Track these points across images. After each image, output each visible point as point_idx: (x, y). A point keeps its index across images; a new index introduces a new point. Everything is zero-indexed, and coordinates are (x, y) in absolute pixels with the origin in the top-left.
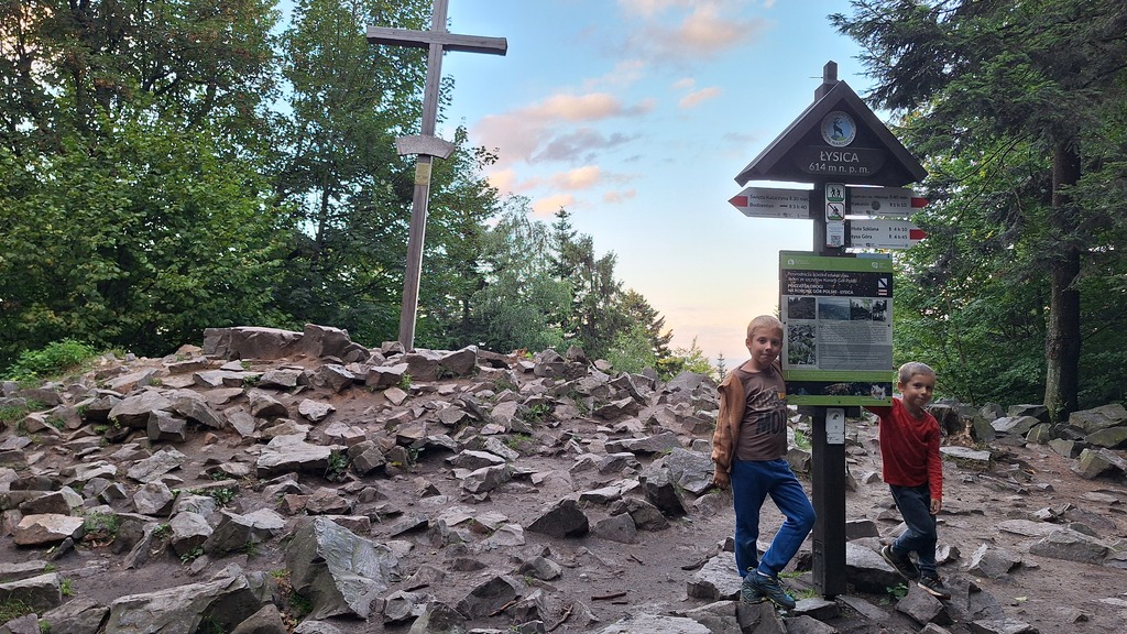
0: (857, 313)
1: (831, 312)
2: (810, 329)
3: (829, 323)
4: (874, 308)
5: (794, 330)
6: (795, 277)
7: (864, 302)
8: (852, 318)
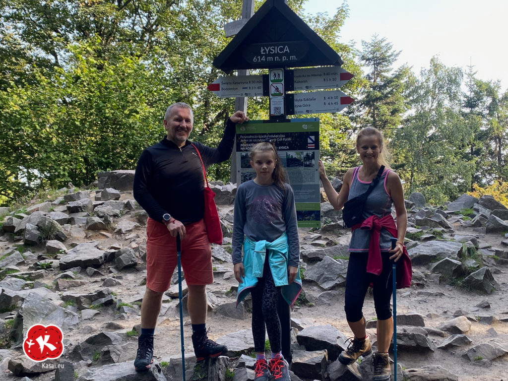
0: (291, 162)
4: (304, 158)
5: (246, 176)
6: (246, 139)
7: (297, 154)
8: (288, 166)
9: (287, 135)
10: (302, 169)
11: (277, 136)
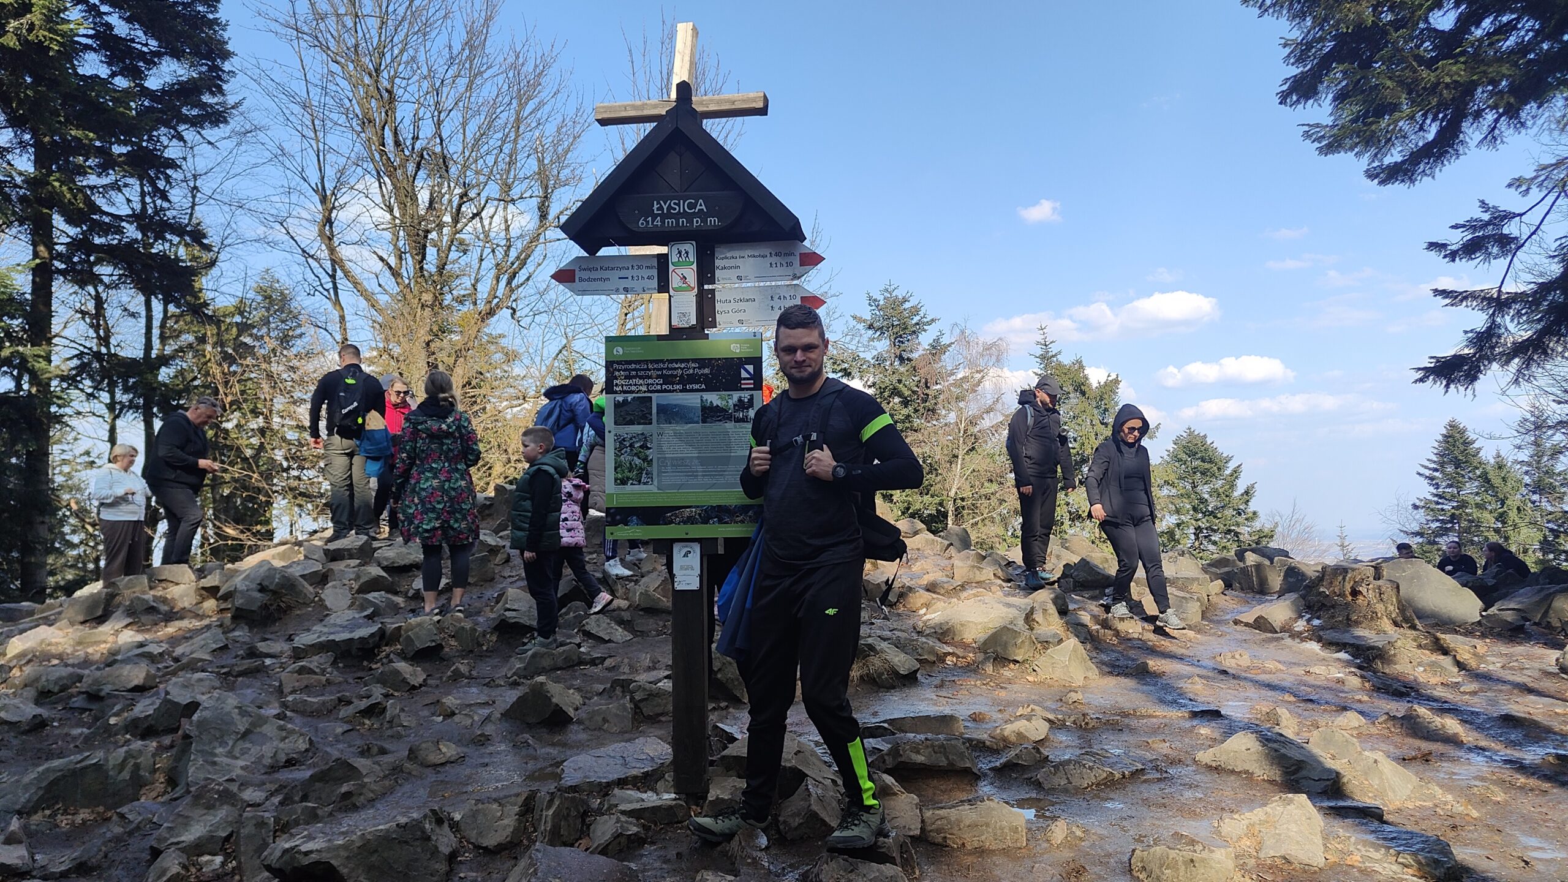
0: (710, 413)
1: (676, 413)
2: (645, 438)
3: (670, 429)
4: (735, 405)
5: (624, 440)
6: (624, 370)
7: (721, 398)
8: (704, 422)
9: (703, 362)
10: (730, 425)
11: (683, 365)
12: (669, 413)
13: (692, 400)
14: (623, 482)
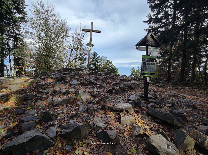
2: (145, 66)
4: (154, 63)
5: (143, 66)
6: (144, 59)
8: (151, 65)
11: (149, 59)
12: (148, 64)
13: (150, 63)
14: (143, 70)
